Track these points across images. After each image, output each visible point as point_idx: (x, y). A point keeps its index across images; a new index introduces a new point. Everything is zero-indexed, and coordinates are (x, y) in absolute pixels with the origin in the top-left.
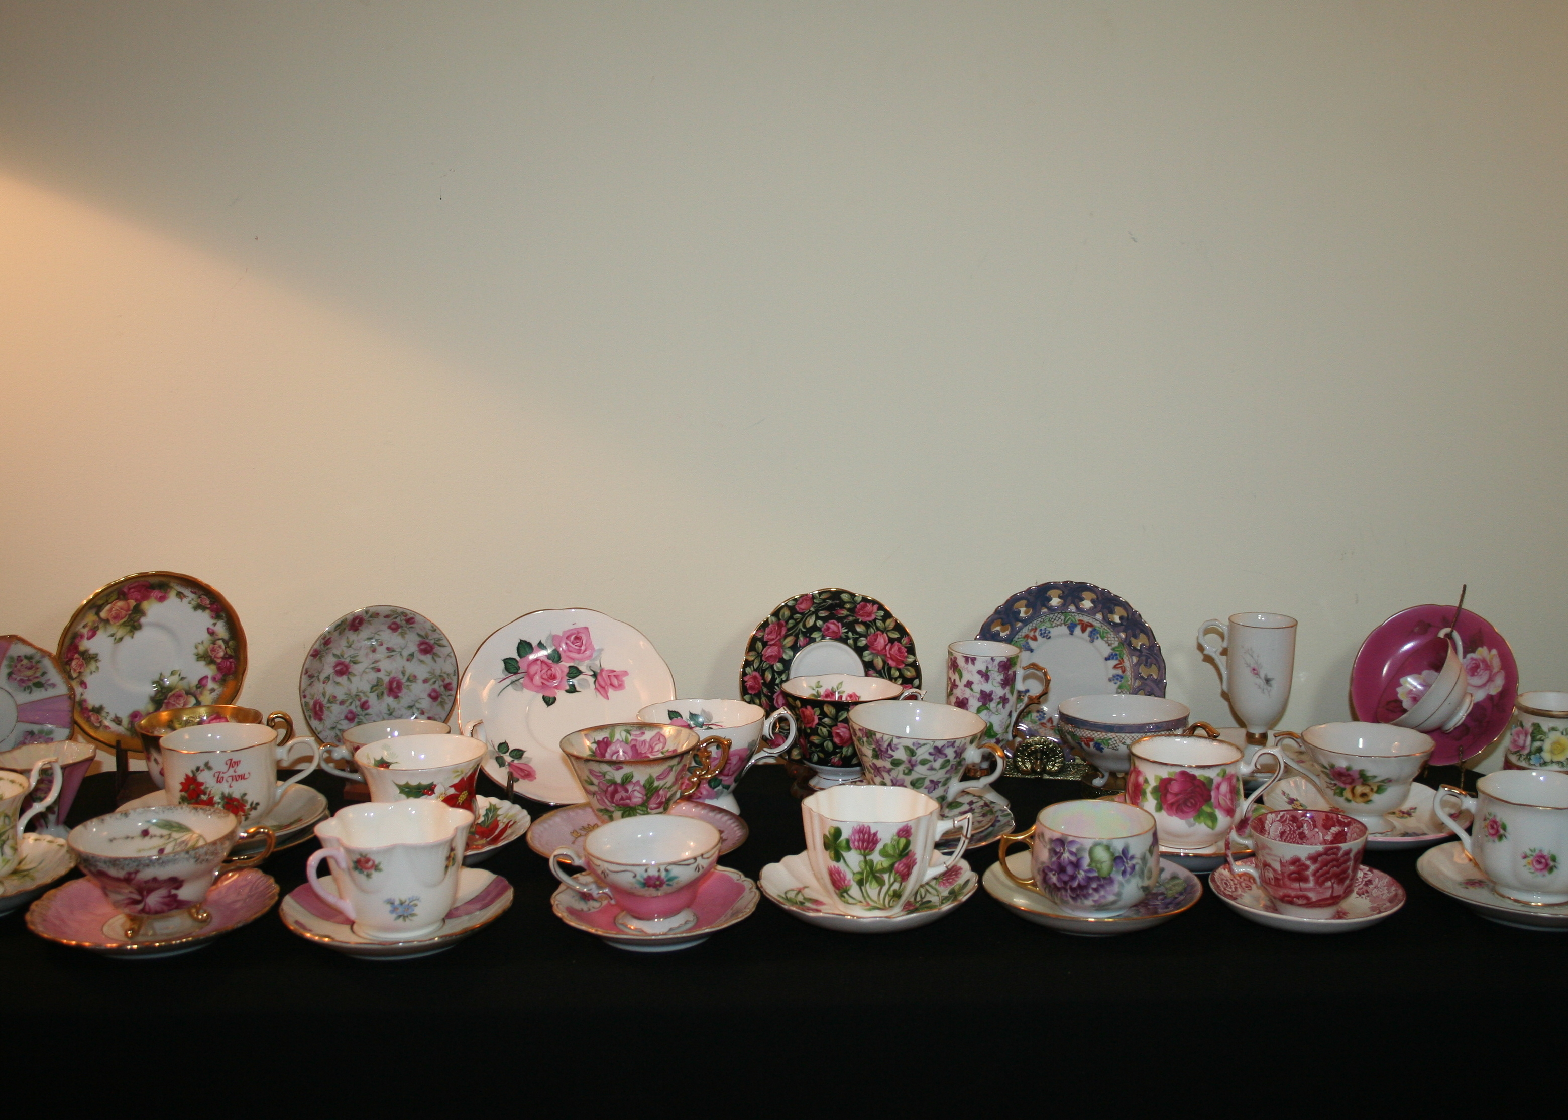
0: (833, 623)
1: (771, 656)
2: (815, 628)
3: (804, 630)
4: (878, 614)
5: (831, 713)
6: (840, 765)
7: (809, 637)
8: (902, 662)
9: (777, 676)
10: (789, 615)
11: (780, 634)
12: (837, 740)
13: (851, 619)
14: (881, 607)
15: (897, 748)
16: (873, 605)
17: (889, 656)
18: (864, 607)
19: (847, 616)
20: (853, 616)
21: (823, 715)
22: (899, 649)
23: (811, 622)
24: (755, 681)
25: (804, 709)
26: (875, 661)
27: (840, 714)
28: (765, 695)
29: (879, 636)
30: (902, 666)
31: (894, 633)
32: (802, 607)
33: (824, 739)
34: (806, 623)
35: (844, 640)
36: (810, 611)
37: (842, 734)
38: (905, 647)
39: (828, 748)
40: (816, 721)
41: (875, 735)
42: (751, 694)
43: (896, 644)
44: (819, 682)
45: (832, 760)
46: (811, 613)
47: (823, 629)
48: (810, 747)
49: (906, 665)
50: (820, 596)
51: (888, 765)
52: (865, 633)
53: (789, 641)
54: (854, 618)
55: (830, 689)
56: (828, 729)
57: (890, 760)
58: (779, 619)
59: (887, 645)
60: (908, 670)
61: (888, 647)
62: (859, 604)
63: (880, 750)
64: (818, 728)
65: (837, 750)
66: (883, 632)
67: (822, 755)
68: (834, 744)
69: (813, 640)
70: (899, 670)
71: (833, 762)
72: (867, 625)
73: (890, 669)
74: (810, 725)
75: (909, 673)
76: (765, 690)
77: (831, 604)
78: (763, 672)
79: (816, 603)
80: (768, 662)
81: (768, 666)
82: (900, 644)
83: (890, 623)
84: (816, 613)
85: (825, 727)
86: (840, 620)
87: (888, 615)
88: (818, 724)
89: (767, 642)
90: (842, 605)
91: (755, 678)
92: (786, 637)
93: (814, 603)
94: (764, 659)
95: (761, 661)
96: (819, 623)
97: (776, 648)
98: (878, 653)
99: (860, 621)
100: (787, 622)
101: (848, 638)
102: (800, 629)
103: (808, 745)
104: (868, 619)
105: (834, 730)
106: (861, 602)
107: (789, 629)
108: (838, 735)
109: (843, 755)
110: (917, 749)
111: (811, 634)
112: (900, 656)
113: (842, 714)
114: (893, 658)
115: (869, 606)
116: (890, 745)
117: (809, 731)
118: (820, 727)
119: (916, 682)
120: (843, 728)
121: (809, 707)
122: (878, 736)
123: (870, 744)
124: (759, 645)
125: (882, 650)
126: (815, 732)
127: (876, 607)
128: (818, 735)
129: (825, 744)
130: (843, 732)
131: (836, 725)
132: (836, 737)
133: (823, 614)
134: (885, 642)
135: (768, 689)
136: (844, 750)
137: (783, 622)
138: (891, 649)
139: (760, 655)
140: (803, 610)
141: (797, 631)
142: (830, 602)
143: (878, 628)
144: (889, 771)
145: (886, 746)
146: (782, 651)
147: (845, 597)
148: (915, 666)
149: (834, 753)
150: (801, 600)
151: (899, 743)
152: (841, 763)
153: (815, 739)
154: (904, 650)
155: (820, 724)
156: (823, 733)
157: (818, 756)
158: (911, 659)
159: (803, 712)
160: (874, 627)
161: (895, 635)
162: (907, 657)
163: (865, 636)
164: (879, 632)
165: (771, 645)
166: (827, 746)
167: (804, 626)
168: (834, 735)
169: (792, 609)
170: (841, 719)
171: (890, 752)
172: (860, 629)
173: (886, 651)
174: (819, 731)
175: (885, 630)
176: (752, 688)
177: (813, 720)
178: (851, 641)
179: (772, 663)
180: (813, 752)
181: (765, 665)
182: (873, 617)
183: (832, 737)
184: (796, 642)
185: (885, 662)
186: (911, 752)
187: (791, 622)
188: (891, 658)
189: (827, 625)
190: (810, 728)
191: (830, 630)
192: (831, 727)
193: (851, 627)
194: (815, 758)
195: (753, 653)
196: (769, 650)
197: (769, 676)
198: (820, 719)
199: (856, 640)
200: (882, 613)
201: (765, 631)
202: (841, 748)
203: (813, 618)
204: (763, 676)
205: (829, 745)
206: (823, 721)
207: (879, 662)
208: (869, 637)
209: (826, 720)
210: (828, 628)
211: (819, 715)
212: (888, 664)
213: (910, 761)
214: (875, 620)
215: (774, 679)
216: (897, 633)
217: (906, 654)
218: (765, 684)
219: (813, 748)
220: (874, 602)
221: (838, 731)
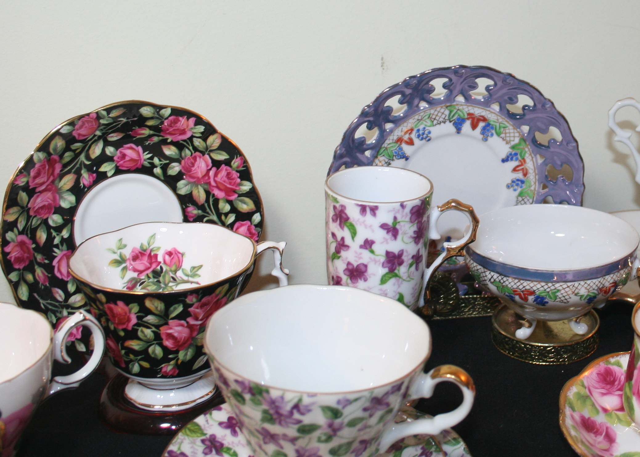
0: (131, 148)
1: (43, 207)
2: (104, 158)
3: (88, 163)
4: (195, 131)
5: (157, 308)
6: (175, 374)
7: (97, 172)
8: (234, 191)
9: (54, 234)
10: (64, 146)
11: (53, 174)
12: (168, 343)
13: (156, 139)
14: (199, 120)
15: (309, 411)
16: (188, 119)
17: (213, 184)
18: (176, 121)
19: (150, 136)
20: (158, 136)
21: (146, 311)
22: (228, 175)
23: (96, 151)
24: (22, 249)
25: (112, 306)
26: (195, 193)
27: (172, 308)
28: (40, 265)
29: (198, 159)
30: (234, 197)
31: (220, 154)
32: (83, 131)
33: (149, 343)
34: (91, 152)
35: (148, 171)
36: (95, 136)
37: (176, 335)
38: (237, 171)
39: (155, 354)
40: (134, 320)
41: (267, 392)
42: (19, 270)
43: (224, 170)
44: (121, 240)
45: (164, 370)
46: (96, 138)
47: (115, 158)
48: (127, 354)
49: (240, 195)
50: (108, 114)
51: (292, 431)
52: (177, 157)
53: (68, 181)
54: (161, 138)
55: (138, 246)
56: (154, 329)
57: (296, 426)
58: (49, 154)
59: (210, 169)
60: (245, 203)
61: (212, 173)
62: (167, 118)
63: (277, 413)
64: (137, 330)
65: (170, 356)
66: (203, 153)
67: (146, 365)
68: (165, 349)
69: (103, 176)
70: (230, 202)
71: (165, 372)
72: (180, 146)
73: (216, 201)
74: (124, 326)
75: (246, 206)
76: (39, 257)
77: (127, 123)
78: (32, 233)
79: (104, 125)
80: (38, 217)
81: (39, 222)
82: (228, 168)
83: (214, 141)
84: (103, 137)
85: (148, 327)
86: (140, 142)
87: (210, 130)
88: (138, 325)
89: (34, 189)
90: (142, 121)
91: (22, 244)
92: (61, 176)
93: (100, 125)
94: (32, 213)
95: (29, 218)
96: (110, 150)
97: (49, 194)
98: (197, 181)
99: (169, 141)
100: (61, 156)
101: (153, 166)
102: (82, 163)
103: (123, 352)
104: (180, 138)
105: (163, 330)
106: (170, 115)
107: (65, 166)
108: (170, 336)
109: (180, 362)
110: (344, 407)
111: (99, 166)
112: (230, 184)
113: (175, 309)
114: (222, 187)
115: (183, 120)
116: (296, 407)
117: (122, 334)
118: (140, 329)
119: (257, 218)
120: (177, 326)
121: (120, 304)
122: (274, 394)
123: (257, 403)
124: (23, 196)
125: (204, 176)
126: (133, 334)
127: (192, 120)
128: (139, 339)
129: (150, 350)
130: (179, 332)
131: (167, 324)
132: (167, 340)
133: (114, 137)
134: (207, 166)
135: (44, 254)
136: (181, 355)
137: (55, 157)
138: (216, 175)
139: (25, 210)
140: (85, 136)
141: (78, 166)
142: (124, 120)
143: (196, 149)
144: (293, 440)
145: (288, 407)
146: (58, 196)
147: (146, 111)
148: (253, 194)
149: (165, 360)
150: (80, 123)
151: (313, 404)
152: (177, 371)
153: (135, 345)
154: (235, 175)
155: (141, 323)
156: (146, 336)
157: (141, 366)
158: (246, 187)
159: (111, 310)
160: (191, 148)
161: (222, 156)
162: (240, 184)
163: (178, 161)
164: (198, 154)
165: (41, 192)
166: (154, 352)
167: (88, 157)
168: (164, 337)
169: (69, 139)
170: (173, 315)
171: (297, 416)
172: (170, 151)
173: (209, 178)
174: (140, 334)
175: (207, 151)
176: (19, 260)
177: (129, 320)
178: (158, 171)
179: (45, 217)
180: (131, 361)
181: (35, 222)
182: (189, 135)
183: (162, 339)
184: (77, 182)
185: (208, 193)
186: (335, 413)
187: (68, 156)
188: (218, 187)
189: (121, 152)
190: (124, 330)
191: (127, 159)
192: (158, 327)
193: (156, 150)
194: (136, 368)
195: (14, 210)
196: (39, 200)
197: (42, 236)
198: (139, 318)
199: (165, 168)
200: (201, 128)
201: (29, 174)
202: (177, 352)
203: (101, 145)
204: (33, 238)
205: (157, 351)
206: (145, 319)
207: (200, 195)
208: (183, 162)
209: (150, 319)
210: (124, 156)
211: (139, 312)
212: (214, 195)
213: (330, 426)
214: (191, 138)
215: (50, 239)
216: (224, 153)
217: (239, 180)
218: (38, 249)
219: (132, 356)
220: (189, 114)
221: (170, 331)
